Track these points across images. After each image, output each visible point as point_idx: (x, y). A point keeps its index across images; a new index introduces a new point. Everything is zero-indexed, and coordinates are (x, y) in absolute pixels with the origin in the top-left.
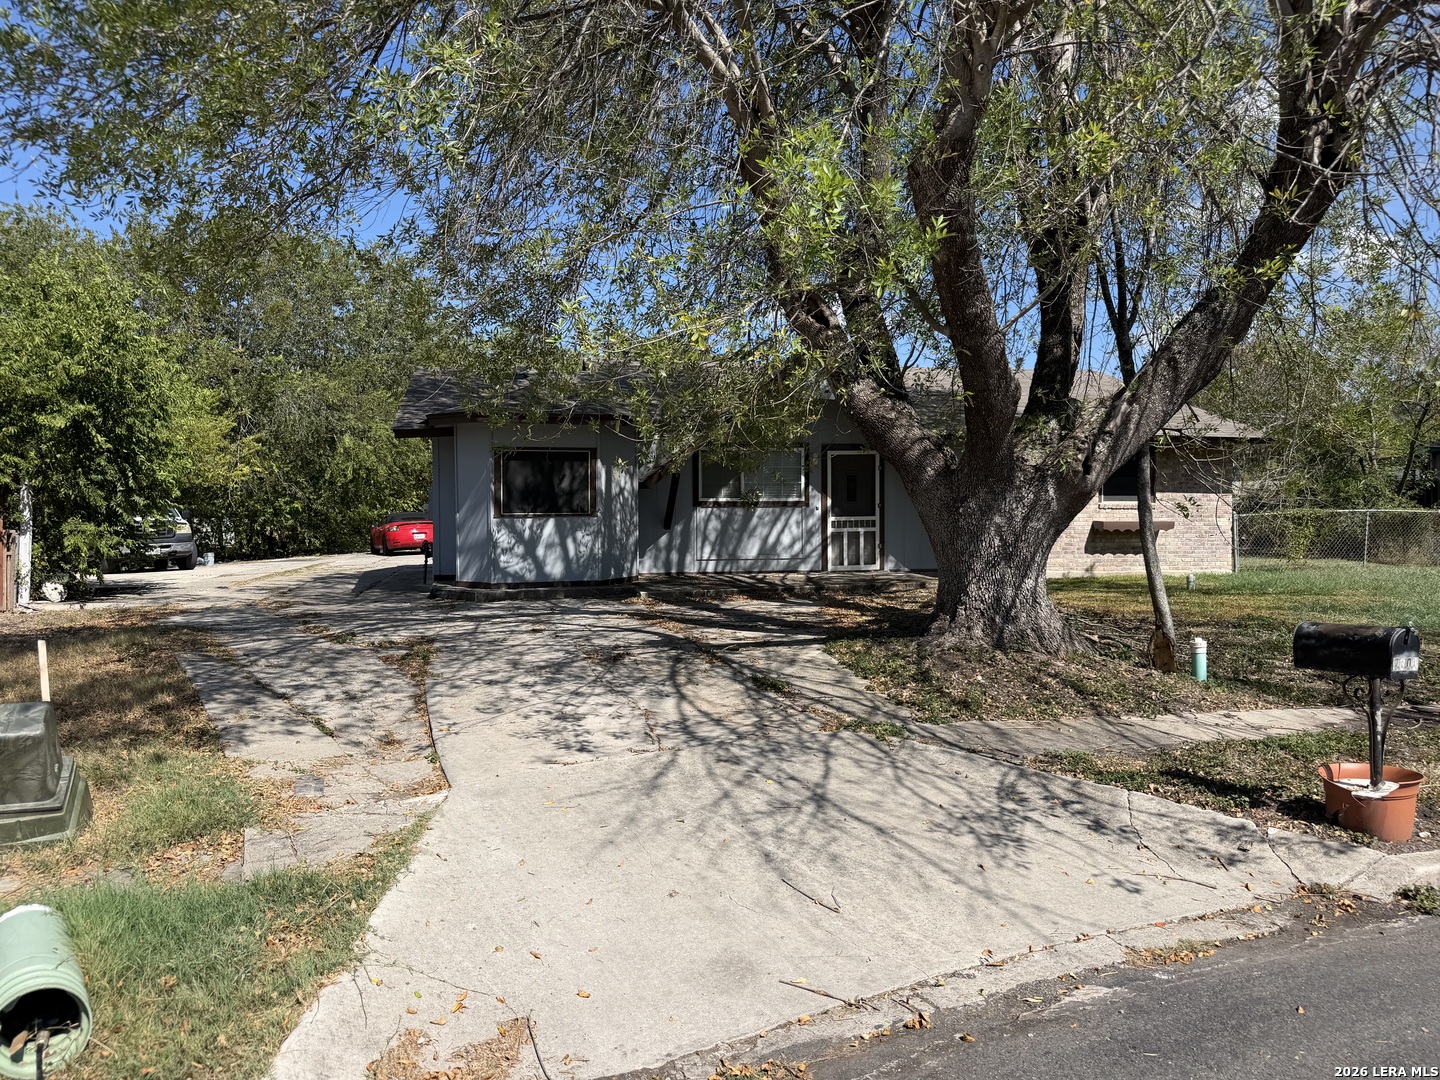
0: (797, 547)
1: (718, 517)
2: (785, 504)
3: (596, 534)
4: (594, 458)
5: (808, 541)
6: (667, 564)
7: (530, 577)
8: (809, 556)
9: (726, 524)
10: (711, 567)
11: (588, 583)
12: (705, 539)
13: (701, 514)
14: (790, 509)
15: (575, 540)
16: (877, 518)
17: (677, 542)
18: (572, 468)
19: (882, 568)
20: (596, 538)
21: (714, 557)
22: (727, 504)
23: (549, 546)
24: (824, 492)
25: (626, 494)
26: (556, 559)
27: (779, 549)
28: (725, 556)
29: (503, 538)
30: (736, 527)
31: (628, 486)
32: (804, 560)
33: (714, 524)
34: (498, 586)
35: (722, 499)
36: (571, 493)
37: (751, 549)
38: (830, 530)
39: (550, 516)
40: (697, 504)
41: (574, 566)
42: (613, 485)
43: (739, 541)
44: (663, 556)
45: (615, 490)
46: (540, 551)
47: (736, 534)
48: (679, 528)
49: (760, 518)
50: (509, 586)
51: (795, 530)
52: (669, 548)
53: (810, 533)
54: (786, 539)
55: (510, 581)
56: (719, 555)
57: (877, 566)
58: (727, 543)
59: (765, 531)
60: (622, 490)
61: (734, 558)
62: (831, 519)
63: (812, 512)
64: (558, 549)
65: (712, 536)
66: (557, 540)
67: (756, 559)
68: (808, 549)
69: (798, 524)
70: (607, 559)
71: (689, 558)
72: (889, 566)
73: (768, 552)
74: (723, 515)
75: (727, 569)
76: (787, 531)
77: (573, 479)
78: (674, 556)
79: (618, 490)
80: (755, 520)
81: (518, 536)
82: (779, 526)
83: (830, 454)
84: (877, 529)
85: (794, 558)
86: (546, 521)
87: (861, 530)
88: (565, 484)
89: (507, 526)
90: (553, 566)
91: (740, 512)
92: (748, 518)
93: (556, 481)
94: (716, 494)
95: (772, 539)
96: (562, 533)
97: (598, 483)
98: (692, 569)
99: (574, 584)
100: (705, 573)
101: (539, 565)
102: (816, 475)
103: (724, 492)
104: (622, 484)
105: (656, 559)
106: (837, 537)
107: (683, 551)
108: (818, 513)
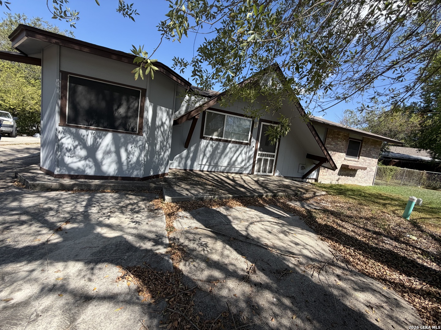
0: (243, 164)
1: (212, 146)
2: (242, 143)
3: (142, 149)
4: (144, 96)
5: (248, 161)
6: (186, 164)
7: (90, 172)
8: (248, 167)
9: (215, 149)
10: (206, 169)
11: (133, 179)
12: (204, 155)
13: (204, 143)
14: (243, 146)
15: (126, 150)
16: (275, 154)
17: (191, 155)
18: (128, 101)
19: (274, 175)
20: (141, 151)
21: (208, 164)
22: (217, 140)
23: (107, 153)
24: (257, 140)
25: (166, 127)
26: (112, 162)
27: (236, 164)
28: (212, 164)
29: (68, 142)
30: (219, 151)
31: (167, 122)
32: (246, 169)
33: (209, 149)
34: (62, 176)
35: (214, 137)
36: (126, 118)
37: (224, 162)
38: (257, 157)
39: (109, 131)
40: (202, 137)
41: (125, 168)
42: (157, 119)
43: (220, 158)
44: (183, 162)
45: (158, 123)
46: (99, 155)
47: (219, 155)
48: (192, 149)
49: (230, 148)
50: (72, 177)
51: (244, 156)
52: (187, 157)
53: (249, 158)
54: (240, 160)
55: (72, 173)
56: (210, 163)
57: (272, 174)
58: (214, 158)
59: (232, 155)
60: (163, 124)
61: (216, 165)
62: (259, 152)
63: (252, 149)
64: (114, 155)
65: (208, 155)
66: (113, 149)
67: (226, 167)
68: (248, 164)
69: (246, 153)
70: (148, 164)
71: (196, 164)
72: (277, 174)
73: (231, 164)
74: (214, 145)
75: (213, 170)
76: (240, 156)
77: (129, 108)
78: (189, 162)
79: (160, 123)
80: (228, 150)
81: (82, 142)
82: (238, 153)
83: (262, 123)
84: (275, 159)
85: (242, 168)
86: (105, 135)
87: (269, 158)
88: (122, 111)
89: (71, 133)
90: (109, 166)
91: (222, 144)
92: (225, 148)
93: (115, 107)
94: (212, 134)
95: (234, 159)
96: (117, 145)
97: (145, 114)
98: (196, 168)
99: (124, 178)
100: (202, 171)
101: (98, 165)
102: (255, 131)
103: (216, 134)
104: (164, 120)
105: (179, 163)
106: (260, 160)
107: (193, 160)
108: (254, 149)
